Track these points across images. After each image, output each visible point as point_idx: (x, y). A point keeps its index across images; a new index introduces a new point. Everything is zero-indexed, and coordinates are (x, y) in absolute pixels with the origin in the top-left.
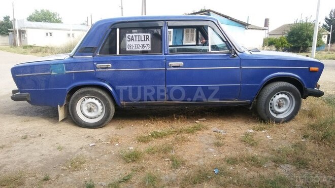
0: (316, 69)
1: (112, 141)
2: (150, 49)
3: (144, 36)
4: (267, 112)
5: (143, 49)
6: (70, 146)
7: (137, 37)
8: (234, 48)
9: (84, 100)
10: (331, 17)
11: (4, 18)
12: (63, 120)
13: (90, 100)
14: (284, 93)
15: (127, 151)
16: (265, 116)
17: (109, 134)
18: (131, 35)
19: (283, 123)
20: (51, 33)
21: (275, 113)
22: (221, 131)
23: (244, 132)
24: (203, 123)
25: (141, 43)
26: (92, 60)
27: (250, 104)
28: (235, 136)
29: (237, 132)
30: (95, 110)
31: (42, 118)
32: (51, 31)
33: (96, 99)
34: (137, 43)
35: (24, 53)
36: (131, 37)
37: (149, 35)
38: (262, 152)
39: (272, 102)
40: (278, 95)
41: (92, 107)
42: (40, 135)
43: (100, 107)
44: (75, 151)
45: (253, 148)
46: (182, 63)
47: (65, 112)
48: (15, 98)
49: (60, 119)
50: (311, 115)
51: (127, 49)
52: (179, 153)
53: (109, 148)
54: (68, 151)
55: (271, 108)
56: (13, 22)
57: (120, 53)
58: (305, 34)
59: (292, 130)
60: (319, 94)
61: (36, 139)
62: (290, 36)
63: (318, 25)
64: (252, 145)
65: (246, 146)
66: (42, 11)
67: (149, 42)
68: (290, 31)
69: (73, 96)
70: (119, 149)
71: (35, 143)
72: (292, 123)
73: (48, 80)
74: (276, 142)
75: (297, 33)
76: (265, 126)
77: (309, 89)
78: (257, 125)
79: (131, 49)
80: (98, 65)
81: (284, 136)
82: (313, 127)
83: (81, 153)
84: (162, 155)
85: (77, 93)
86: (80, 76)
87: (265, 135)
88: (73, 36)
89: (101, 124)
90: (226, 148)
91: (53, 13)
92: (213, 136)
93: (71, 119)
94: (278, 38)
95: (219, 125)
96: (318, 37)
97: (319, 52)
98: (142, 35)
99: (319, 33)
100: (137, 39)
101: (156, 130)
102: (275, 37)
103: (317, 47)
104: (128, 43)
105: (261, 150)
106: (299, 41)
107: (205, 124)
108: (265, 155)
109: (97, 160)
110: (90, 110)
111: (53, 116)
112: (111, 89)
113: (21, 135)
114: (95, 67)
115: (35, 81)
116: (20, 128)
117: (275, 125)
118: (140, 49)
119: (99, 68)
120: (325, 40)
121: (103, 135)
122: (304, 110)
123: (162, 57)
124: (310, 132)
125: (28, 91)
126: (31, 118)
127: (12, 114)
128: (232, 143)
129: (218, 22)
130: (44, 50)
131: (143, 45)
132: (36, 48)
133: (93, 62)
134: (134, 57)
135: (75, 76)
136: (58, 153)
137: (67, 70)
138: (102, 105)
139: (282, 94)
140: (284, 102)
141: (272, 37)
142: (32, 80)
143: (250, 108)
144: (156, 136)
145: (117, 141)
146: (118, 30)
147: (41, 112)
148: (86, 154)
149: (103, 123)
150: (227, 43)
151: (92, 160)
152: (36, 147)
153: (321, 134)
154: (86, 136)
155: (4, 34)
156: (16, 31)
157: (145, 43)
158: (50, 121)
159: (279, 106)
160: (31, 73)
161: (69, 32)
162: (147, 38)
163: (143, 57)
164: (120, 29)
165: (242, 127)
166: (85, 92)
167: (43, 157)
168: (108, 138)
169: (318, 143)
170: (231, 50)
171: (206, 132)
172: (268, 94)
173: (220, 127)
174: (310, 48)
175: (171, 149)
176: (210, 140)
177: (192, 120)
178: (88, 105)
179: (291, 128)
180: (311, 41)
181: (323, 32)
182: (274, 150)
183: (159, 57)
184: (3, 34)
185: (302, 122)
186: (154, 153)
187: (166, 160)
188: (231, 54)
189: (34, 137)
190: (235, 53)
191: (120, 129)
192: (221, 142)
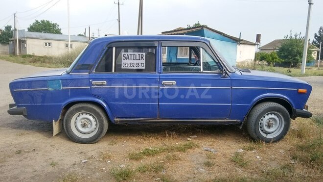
0: (304, 90)
1: (105, 158)
2: (144, 68)
3: (139, 55)
4: (256, 132)
5: (137, 68)
6: (63, 162)
7: (132, 56)
8: (225, 69)
9: (79, 116)
10: (320, 34)
11: (6, 27)
12: (57, 135)
13: (85, 116)
14: (273, 113)
15: (119, 169)
16: (254, 135)
17: (102, 151)
18: (126, 53)
19: (273, 143)
20: (49, 44)
21: (265, 133)
22: (212, 150)
23: (233, 151)
24: (194, 140)
25: (135, 62)
26: (88, 77)
27: (241, 124)
28: (225, 155)
29: (227, 151)
30: (89, 126)
31: (37, 131)
32: (50, 41)
33: (90, 115)
34: (132, 61)
35: (23, 63)
36: (126, 56)
37: (144, 54)
38: (252, 173)
39: (262, 122)
40: (268, 115)
41: (86, 123)
42: (34, 150)
43: (94, 123)
44: (68, 167)
45: (243, 169)
46: (175, 82)
47: (59, 127)
48: (11, 113)
49: (55, 134)
50: (300, 135)
51: (123, 67)
52: (170, 173)
53: (101, 165)
54: (61, 167)
55: (261, 127)
56: (14, 32)
57: (115, 71)
58: (295, 50)
59: (282, 151)
60: (308, 115)
61: (30, 154)
62: (281, 51)
63: (308, 42)
64: (242, 166)
65: (236, 167)
66: (43, 22)
67: (144, 61)
68: (280, 47)
69: (68, 111)
70: (110, 166)
71: (29, 159)
72: (281, 144)
73: (44, 95)
74: (265, 162)
75: (288, 49)
76: (255, 146)
77: (298, 110)
78: (248, 145)
79: (126, 67)
80: (94, 82)
81: (273, 156)
82: (301, 148)
83: (73, 170)
84: (153, 174)
85: (72, 108)
86: (76, 92)
87: (255, 155)
88: (71, 47)
89: (95, 140)
90: (216, 168)
91: (52, 23)
92: (204, 155)
93: (65, 133)
94: (269, 53)
95: (210, 143)
96: (308, 53)
97: (309, 67)
98: (137, 54)
99: (308, 49)
100: (132, 58)
101: (147, 147)
102: (266, 52)
103: (307, 62)
104: (123, 61)
105: (251, 171)
106: (290, 57)
107: (196, 142)
108: (255, 176)
109: (89, 177)
110: (84, 126)
111: (48, 130)
112: (105, 105)
113: (15, 150)
114: (91, 84)
115: (32, 96)
116: (15, 142)
117: (264, 144)
118: (135, 68)
119: (94, 85)
120: (314, 56)
121: (96, 151)
122: (294, 130)
123: (156, 76)
124: (299, 153)
125: (25, 106)
126: (27, 132)
127: (8, 127)
128: (222, 163)
129: (210, 43)
130: (42, 59)
131: (138, 64)
132: (35, 58)
133: (89, 79)
134: (129, 75)
135: (71, 92)
136: (50, 169)
137: (63, 86)
138: (96, 121)
139: (271, 114)
140: (274, 122)
141: (264, 52)
142: (29, 95)
143: (241, 127)
144: (148, 153)
145: (109, 157)
146: (114, 48)
147: (37, 126)
148: (78, 171)
149: (96, 139)
150: (218, 64)
151: (84, 177)
152: (30, 162)
153: (309, 156)
154: (79, 152)
155: (5, 43)
156: (16, 40)
157: (140, 62)
158: (44, 135)
159: (269, 126)
160: (29, 88)
161: (67, 43)
162: (142, 57)
163: (137, 75)
164: (116, 48)
165: (232, 146)
166: (80, 108)
167: (36, 173)
168: (101, 154)
169: (307, 166)
170: (222, 71)
171: (197, 150)
172: (258, 114)
173: (211, 145)
174: (300, 63)
175: (162, 168)
176: (201, 159)
177: (184, 137)
178: (83, 120)
179: (280, 148)
180: (301, 57)
181: (313, 48)
182: (263, 172)
183: (153, 76)
184: (3, 43)
185: (291, 142)
186: (145, 172)
187: (157, 179)
188: (222, 74)
189: (28, 152)
190: (226, 73)
191: (112, 145)
192: (211, 161)
